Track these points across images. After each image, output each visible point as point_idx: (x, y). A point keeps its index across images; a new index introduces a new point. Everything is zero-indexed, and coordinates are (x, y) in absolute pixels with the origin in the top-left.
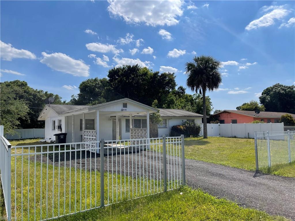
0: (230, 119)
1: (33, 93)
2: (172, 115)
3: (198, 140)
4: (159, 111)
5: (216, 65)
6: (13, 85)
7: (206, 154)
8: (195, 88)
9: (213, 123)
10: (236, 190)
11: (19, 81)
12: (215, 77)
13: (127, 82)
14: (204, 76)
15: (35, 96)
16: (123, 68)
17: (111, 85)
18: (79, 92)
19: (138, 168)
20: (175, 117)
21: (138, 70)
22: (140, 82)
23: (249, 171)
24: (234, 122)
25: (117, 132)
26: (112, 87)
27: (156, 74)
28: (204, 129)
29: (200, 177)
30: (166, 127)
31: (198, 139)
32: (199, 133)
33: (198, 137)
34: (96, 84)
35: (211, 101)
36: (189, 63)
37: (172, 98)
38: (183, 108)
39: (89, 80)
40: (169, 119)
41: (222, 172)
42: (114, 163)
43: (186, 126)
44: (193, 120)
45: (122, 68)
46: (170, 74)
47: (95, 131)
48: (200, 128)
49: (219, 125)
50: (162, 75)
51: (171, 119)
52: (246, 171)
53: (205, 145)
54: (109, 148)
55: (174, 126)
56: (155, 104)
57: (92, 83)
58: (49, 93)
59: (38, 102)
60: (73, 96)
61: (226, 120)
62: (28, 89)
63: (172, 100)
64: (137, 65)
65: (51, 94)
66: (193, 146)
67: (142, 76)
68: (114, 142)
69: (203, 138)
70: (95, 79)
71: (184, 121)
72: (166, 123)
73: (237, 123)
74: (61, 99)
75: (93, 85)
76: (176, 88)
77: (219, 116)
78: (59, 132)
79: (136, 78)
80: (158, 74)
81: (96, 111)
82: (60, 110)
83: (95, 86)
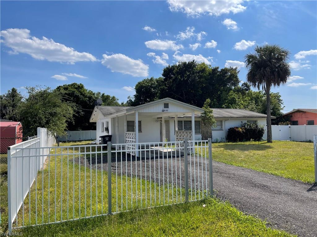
0: (305, 120)
1: (88, 95)
2: (228, 115)
3: (258, 145)
4: (213, 112)
5: (283, 55)
6: (70, 88)
7: (260, 161)
8: (257, 84)
9: (282, 124)
10: (274, 206)
11: (76, 84)
12: (281, 70)
13: (182, 80)
14: (268, 69)
15: (90, 98)
16: (179, 65)
17: (165, 84)
18: (135, 93)
19: (170, 174)
20: (232, 118)
21: (195, 66)
22: (197, 80)
23: (305, 184)
24: (311, 123)
25: (163, 134)
26: (166, 87)
27: (215, 70)
28: (268, 132)
29: (237, 188)
30: (221, 130)
31: (260, 143)
32: (262, 136)
33: (260, 141)
34: (152, 84)
35: (281, 98)
36: (249, 54)
37: (233, 96)
38: (245, 108)
39: (144, 80)
40: (226, 120)
41: (269, 184)
42: (148, 167)
43: (246, 128)
44: (256, 121)
45: (177, 65)
46: (232, 68)
47: (134, 133)
48: (263, 130)
49: (290, 127)
50: (222, 70)
51: (228, 120)
52: (302, 183)
53: (265, 150)
54: (117, 152)
55: (231, 128)
56: (207, 103)
57: (148, 83)
58: (106, 95)
59: (93, 104)
60: (129, 97)
61: (300, 120)
62: (84, 91)
63: (234, 98)
64: (194, 61)
65: (108, 95)
66: (249, 151)
67: (198, 73)
68: (161, 145)
69: (266, 142)
70: (151, 79)
71: (244, 123)
72: (222, 125)
73: (314, 125)
74: (118, 101)
75: (149, 86)
76: (240, 85)
77: (292, 116)
78: (107, 134)
79: (192, 75)
80: (217, 69)
81: (135, 113)
82: (107, 112)
83: (151, 86)
